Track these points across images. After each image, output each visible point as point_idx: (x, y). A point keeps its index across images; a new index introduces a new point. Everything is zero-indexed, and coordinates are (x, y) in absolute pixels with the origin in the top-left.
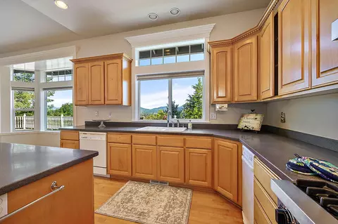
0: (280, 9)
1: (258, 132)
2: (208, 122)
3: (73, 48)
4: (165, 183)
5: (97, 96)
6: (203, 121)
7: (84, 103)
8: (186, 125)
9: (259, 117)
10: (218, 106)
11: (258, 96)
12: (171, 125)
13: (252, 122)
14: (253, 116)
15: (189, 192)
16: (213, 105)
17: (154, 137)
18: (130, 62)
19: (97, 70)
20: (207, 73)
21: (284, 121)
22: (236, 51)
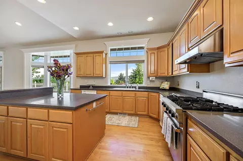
0: (174, 42)
1: (168, 90)
2: (146, 86)
3: (74, 46)
4: (126, 114)
5: (89, 72)
6: (143, 85)
7: (81, 76)
8: (135, 87)
9: (169, 83)
10: (151, 78)
11: (168, 74)
12: (127, 87)
13: (166, 85)
14: (166, 83)
15: (138, 118)
16: (149, 78)
17: (121, 92)
18: (106, 54)
19: (89, 59)
20: (146, 62)
21: (178, 85)
22: (159, 53)
